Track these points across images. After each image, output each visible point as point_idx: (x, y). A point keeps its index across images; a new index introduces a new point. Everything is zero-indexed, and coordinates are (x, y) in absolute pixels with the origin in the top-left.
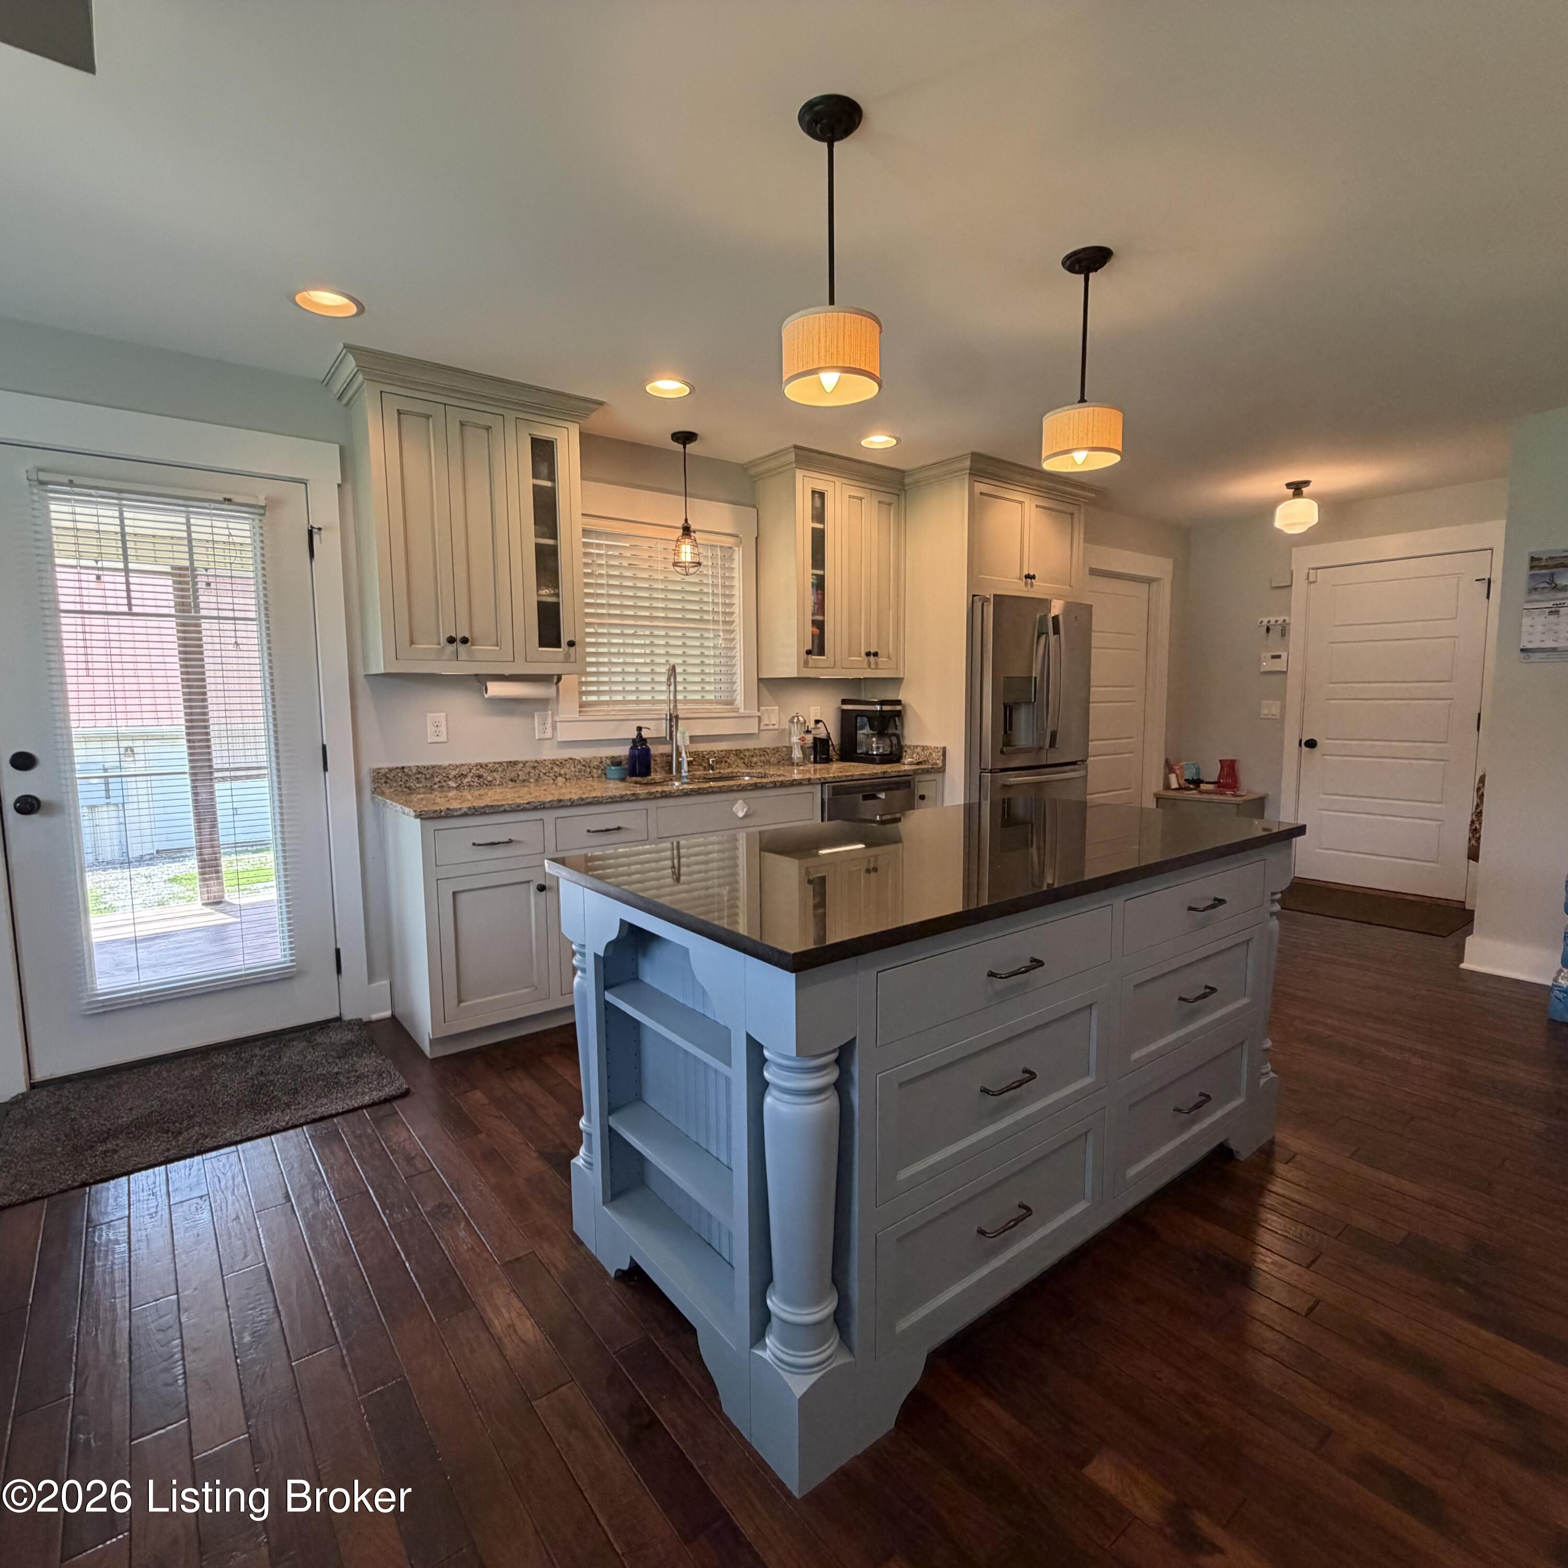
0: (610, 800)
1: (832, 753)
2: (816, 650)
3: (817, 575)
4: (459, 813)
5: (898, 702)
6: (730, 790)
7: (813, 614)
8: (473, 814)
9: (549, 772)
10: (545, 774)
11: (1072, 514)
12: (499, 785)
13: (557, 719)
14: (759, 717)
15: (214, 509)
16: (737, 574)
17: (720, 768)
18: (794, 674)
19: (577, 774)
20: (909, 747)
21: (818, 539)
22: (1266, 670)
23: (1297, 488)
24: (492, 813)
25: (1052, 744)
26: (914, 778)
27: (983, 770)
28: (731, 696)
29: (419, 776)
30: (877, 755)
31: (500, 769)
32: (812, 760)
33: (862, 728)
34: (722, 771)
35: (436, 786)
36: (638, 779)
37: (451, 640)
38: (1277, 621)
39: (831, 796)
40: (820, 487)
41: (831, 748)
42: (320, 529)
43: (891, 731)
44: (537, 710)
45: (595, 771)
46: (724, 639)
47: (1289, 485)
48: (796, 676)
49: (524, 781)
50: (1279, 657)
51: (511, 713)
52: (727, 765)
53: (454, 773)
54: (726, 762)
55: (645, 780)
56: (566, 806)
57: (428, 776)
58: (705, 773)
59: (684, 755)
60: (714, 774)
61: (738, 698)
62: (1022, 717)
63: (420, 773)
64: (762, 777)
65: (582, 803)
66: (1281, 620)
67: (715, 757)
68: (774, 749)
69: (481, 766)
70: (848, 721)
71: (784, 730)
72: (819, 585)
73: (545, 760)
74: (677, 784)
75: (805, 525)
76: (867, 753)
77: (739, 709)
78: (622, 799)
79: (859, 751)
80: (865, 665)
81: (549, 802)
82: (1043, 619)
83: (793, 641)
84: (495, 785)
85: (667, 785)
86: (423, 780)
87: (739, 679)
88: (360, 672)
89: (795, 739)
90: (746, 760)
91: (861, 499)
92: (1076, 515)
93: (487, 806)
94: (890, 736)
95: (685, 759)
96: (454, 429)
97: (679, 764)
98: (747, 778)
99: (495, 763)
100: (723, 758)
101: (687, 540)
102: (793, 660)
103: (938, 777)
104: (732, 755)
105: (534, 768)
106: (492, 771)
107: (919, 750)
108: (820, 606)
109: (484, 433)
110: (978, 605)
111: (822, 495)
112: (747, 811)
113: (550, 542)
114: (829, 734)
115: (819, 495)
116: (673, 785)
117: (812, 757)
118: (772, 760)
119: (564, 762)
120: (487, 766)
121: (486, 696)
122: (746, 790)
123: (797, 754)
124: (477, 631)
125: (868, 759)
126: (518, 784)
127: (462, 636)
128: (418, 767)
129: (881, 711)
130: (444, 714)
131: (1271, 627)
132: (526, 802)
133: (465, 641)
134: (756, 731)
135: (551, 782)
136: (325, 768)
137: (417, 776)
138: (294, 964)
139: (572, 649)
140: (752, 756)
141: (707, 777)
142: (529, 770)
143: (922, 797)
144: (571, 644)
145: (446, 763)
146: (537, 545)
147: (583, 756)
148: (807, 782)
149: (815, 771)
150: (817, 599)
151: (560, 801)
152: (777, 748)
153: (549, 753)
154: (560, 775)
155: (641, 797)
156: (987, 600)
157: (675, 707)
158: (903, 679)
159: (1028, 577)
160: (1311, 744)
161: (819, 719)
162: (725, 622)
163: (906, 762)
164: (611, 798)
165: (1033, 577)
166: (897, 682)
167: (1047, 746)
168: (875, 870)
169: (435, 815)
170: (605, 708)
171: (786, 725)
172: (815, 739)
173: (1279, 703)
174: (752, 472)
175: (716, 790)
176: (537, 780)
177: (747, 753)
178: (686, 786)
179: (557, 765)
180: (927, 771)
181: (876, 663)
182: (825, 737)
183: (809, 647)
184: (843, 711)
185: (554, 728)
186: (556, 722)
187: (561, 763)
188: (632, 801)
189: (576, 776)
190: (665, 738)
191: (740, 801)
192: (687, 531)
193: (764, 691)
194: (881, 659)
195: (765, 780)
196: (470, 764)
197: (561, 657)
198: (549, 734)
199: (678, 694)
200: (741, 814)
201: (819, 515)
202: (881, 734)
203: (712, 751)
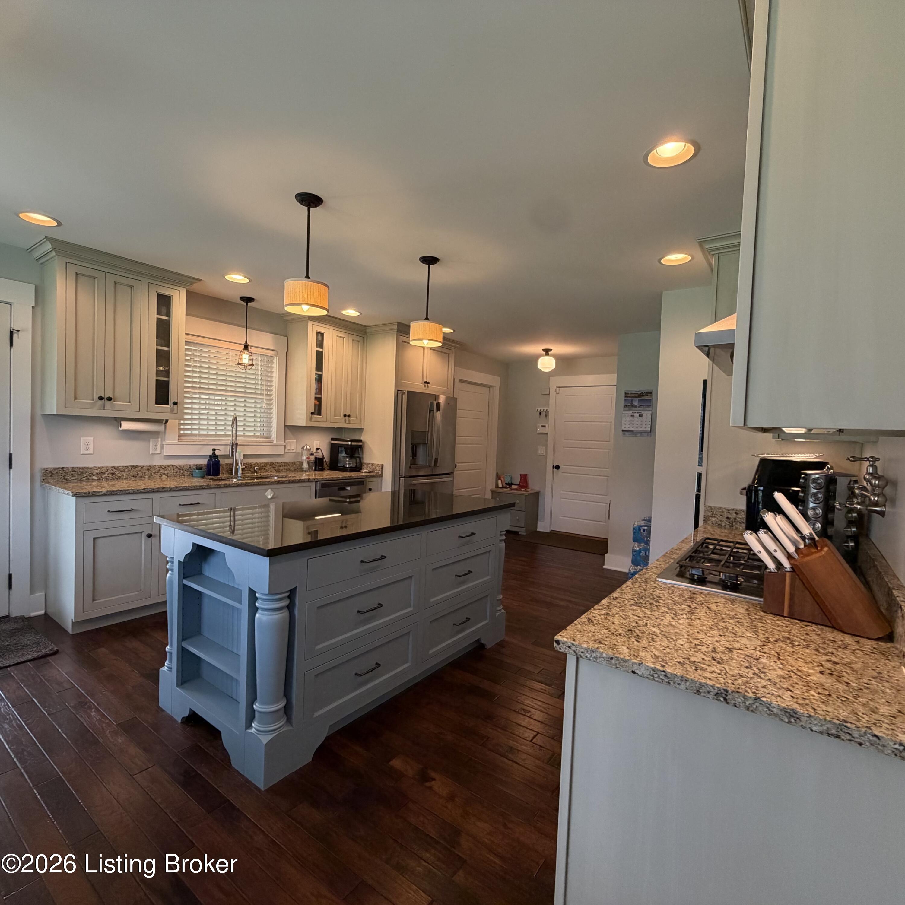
0: (193, 488)
1: (325, 465)
2: (316, 413)
3: (318, 374)
4: (101, 494)
5: (361, 441)
6: (264, 484)
7: (316, 394)
8: (109, 495)
9: (158, 473)
10: (155, 473)
11: (449, 354)
12: (125, 479)
13: (164, 443)
14: (285, 446)
16: (275, 370)
17: (261, 472)
18: (304, 424)
19: (175, 473)
20: (365, 464)
21: (319, 356)
22: (539, 432)
23: (547, 352)
24: (121, 494)
25: (435, 464)
26: (366, 480)
27: (401, 476)
28: (270, 434)
29: (74, 473)
30: (348, 467)
32: (314, 469)
33: (342, 453)
34: (262, 474)
35: (84, 479)
36: (212, 477)
37: (101, 398)
38: (544, 410)
39: (321, 488)
40: (321, 330)
41: (325, 463)
42: (18, 331)
43: (356, 455)
44: (152, 438)
45: (186, 472)
46: (266, 404)
47: (544, 350)
48: (305, 425)
49: (141, 477)
50: (544, 426)
51: (135, 439)
53: (96, 471)
54: (265, 469)
55: (216, 478)
56: (167, 491)
57: (79, 473)
58: (252, 474)
59: (240, 465)
60: (257, 475)
61: (273, 435)
62: (421, 451)
63: (74, 471)
64: (284, 478)
65: (177, 489)
66: (545, 409)
67: (258, 466)
68: (292, 463)
69: (115, 468)
70: (334, 449)
71: (299, 453)
72: (319, 379)
73: (155, 466)
74: (235, 480)
75: (312, 348)
76: (344, 466)
77: (273, 441)
78: (201, 488)
79: (339, 465)
80: (344, 422)
81: (157, 488)
82: (432, 403)
83: (305, 407)
84: (122, 479)
85: (229, 481)
86: (76, 475)
87: (274, 425)
88: (38, 413)
89: (304, 458)
90: (276, 468)
91: (343, 338)
92: (450, 355)
93: (119, 490)
94: (355, 458)
95: (240, 467)
96: (111, 285)
97: (237, 470)
98: (276, 478)
99: (123, 466)
100: (262, 467)
101: (246, 352)
102: (304, 417)
103: (379, 479)
104: (268, 465)
105: (148, 470)
106: (121, 471)
107: (370, 465)
108: (319, 390)
109: (129, 289)
110: (400, 395)
111: (322, 334)
112: (273, 495)
113: (165, 348)
114: (323, 456)
115: (320, 335)
116: (233, 481)
117: (314, 467)
118: (291, 468)
119: (167, 467)
120: (118, 468)
121: (120, 429)
122: (273, 484)
123: (305, 466)
124: (117, 394)
125: (344, 469)
126: (138, 478)
127: (108, 396)
128: (73, 467)
129: (351, 445)
130: (92, 438)
131: (541, 412)
132: (142, 488)
133: (109, 399)
134: (283, 453)
135: (158, 478)
136: (11, 467)
137: (72, 473)
139: (175, 406)
140: (280, 466)
141: (253, 477)
142: (145, 471)
143: (370, 490)
144: (175, 403)
145: (91, 465)
146: (157, 350)
147: (179, 464)
148: (307, 481)
149: (315, 475)
150: (318, 386)
151: (164, 488)
152: (295, 462)
153: (158, 462)
154: (164, 474)
155: (212, 487)
156: (404, 393)
157: (236, 438)
158: (363, 429)
159: (426, 382)
160: (557, 467)
161: (318, 447)
162: (267, 395)
163: (363, 471)
164: (194, 487)
165: (428, 383)
166: (361, 430)
167: (433, 465)
168: (346, 527)
169: (85, 495)
170: (195, 438)
171: (299, 450)
172: (316, 458)
173: (544, 448)
174: (285, 318)
175: (256, 483)
176: (149, 477)
177: (277, 464)
178: (240, 482)
179: (163, 468)
180: (373, 476)
181: (349, 421)
182: (321, 457)
183: (313, 411)
184: (332, 444)
185: (162, 448)
186: (163, 445)
187: (165, 468)
188: (207, 489)
189: (174, 474)
190: (229, 455)
191: (269, 490)
192: (246, 347)
193: (288, 432)
194: (352, 419)
195: (284, 479)
196: (107, 467)
197: (169, 411)
198: (158, 451)
199: (238, 432)
200: (269, 497)
201: (320, 344)
202: (351, 457)
203: (256, 463)
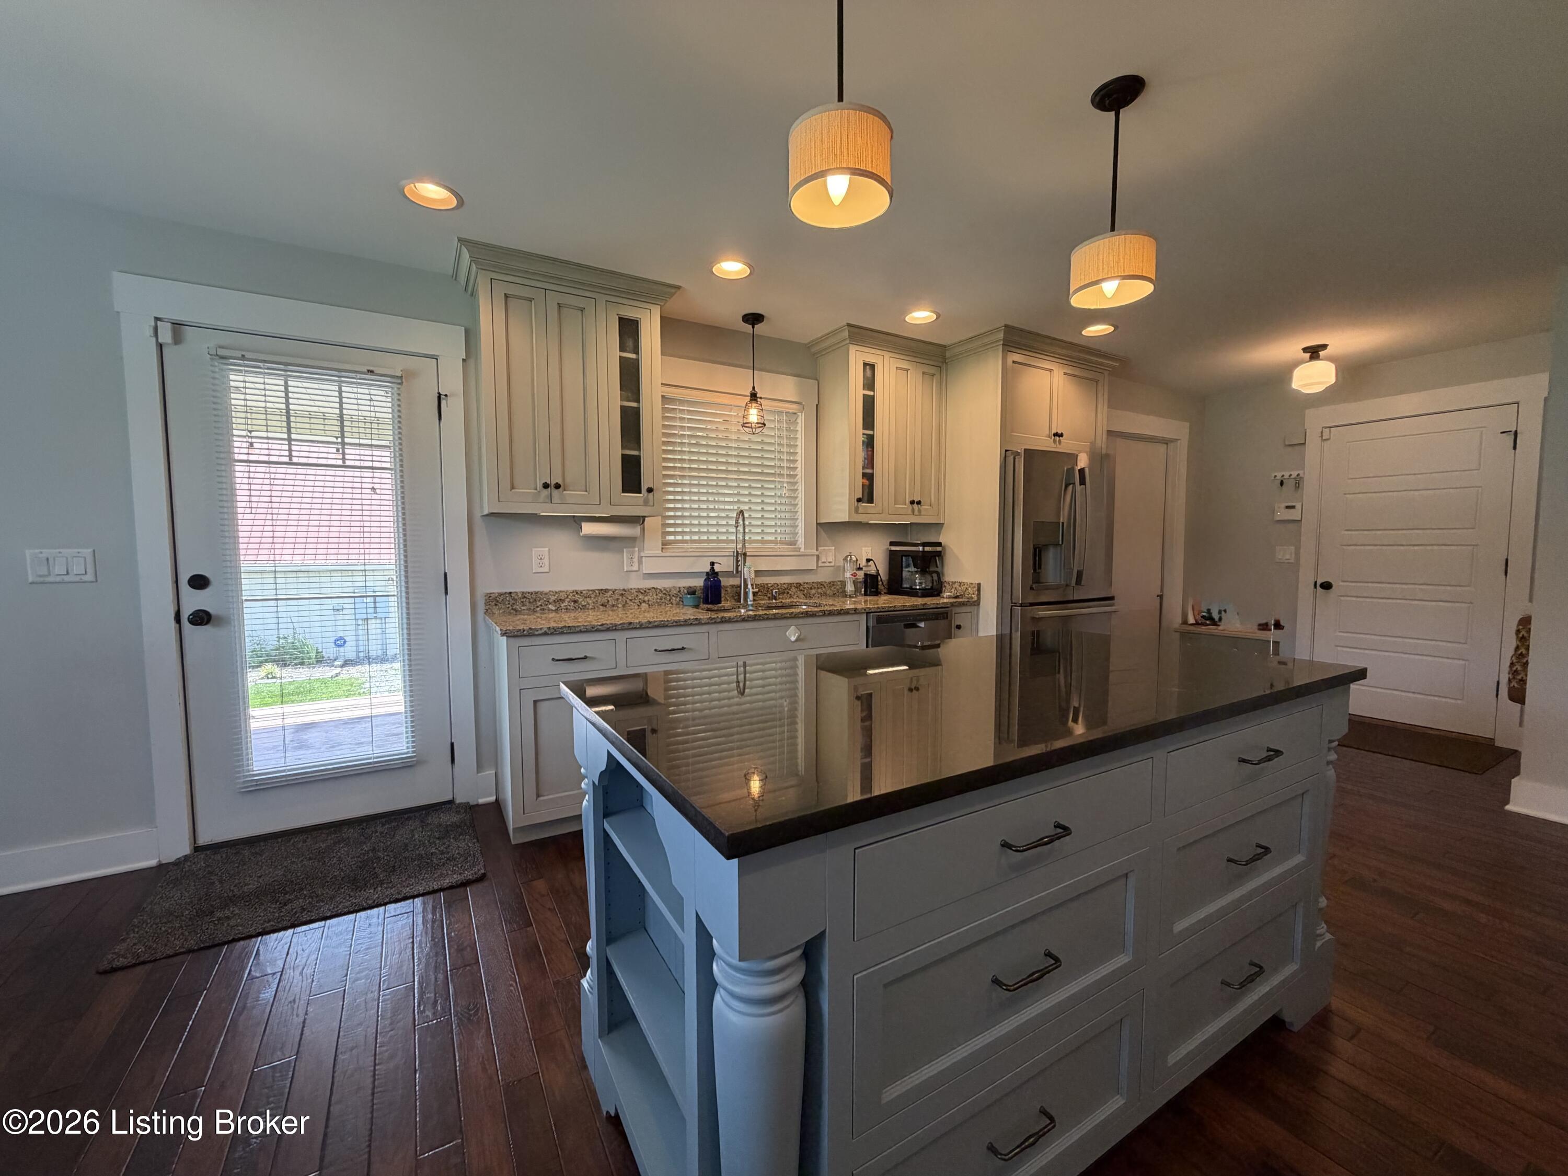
0: (675, 624)
1: (880, 587)
2: (866, 498)
3: (867, 435)
4: (540, 632)
5: (939, 544)
6: (783, 617)
7: (863, 468)
8: (552, 634)
9: (635, 599)
10: (631, 600)
11: (1097, 381)
12: (592, 609)
13: (642, 554)
14: (818, 556)
15: (360, 379)
16: (800, 436)
17: (782, 599)
18: (846, 518)
19: (658, 600)
20: (948, 583)
21: (869, 404)
22: (1278, 519)
23: (1314, 352)
24: (572, 633)
25: (1079, 581)
26: (952, 610)
27: (1014, 604)
28: (794, 538)
29: (525, 600)
30: (919, 589)
31: (593, 596)
32: (863, 592)
33: (908, 566)
34: (783, 601)
35: (538, 609)
36: (710, 606)
37: (546, 486)
38: (1290, 475)
39: (876, 624)
40: (870, 359)
41: (880, 583)
42: (446, 395)
43: (932, 569)
44: (626, 547)
45: (674, 598)
46: (788, 490)
47: (1305, 350)
48: (847, 520)
49: (613, 606)
50: (1293, 507)
51: (604, 549)
52: (789, 595)
53: (553, 598)
54: (788, 593)
55: (715, 607)
56: (636, 628)
57: (531, 601)
58: (768, 602)
59: (750, 586)
60: (776, 603)
61: (800, 540)
62: (1051, 558)
63: (525, 597)
64: (817, 607)
65: (650, 626)
66: (1294, 474)
67: (778, 589)
68: (830, 583)
69: (577, 593)
70: (895, 560)
71: (839, 567)
72: (869, 443)
73: (631, 589)
74: (743, 611)
75: (857, 391)
76: (911, 588)
77: (800, 548)
78: (686, 623)
79: (904, 586)
80: (910, 512)
81: (623, 624)
82: (1070, 471)
83: (846, 490)
84: (588, 609)
85: (735, 612)
86: (528, 604)
87: (801, 523)
88: (477, 515)
89: (848, 575)
90: (805, 592)
91: (907, 370)
92: (1100, 384)
93: (568, 627)
94: (931, 573)
95: (751, 591)
96: (553, 308)
97: (746, 594)
98: (804, 607)
99: (589, 590)
100: (785, 590)
101: (754, 405)
102: (846, 507)
103: (973, 609)
104: (793, 588)
105: (622, 595)
106: (586, 597)
107: (956, 585)
108: (870, 461)
109: (579, 313)
110: (1010, 458)
111: (872, 367)
112: (799, 636)
113: (634, 405)
114: (878, 570)
115: (870, 367)
116: (740, 612)
117: (863, 590)
118: (828, 592)
119: (647, 591)
120: (582, 593)
121: (581, 534)
122: (800, 617)
123: (850, 588)
124: (568, 480)
125: (912, 593)
126: (608, 608)
127: (555, 482)
128: (523, 592)
129: (923, 551)
130: (547, 549)
131: (1284, 481)
132: (599, 624)
133: (558, 486)
134: (815, 568)
135: (636, 607)
136: (446, 593)
137: (522, 600)
138: (415, 754)
139: (651, 494)
140: (811, 589)
141: (769, 605)
142: (617, 596)
143: (959, 627)
144: (650, 490)
145: (546, 590)
146: (622, 407)
147: (666, 586)
148: (853, 612)
149: (866, 602)
150: (867, 455)
151: (630, 623)
152: (833, 582)
153: (636, 583)
154: (644, 601)
155: (703, 622)
156: (1018, 454)
157: (744, 546)
158: (943, 524)
159: (1056, 435)
160: (1327, 586)
161: (870, 557)
162: (789, 476)
163: (945, 596)
164: (676, 622)
165: (1061, 435)
166: (939, 526)
167: (1074, 584)
168: (917, 689)
169: (519, 634)
170: (686, 546)
171: (841, 563)
172: (866, 575)
173: (1293, 548)
174: (813, 350)
175: (770, 617)
176: (624, 606)
177: (806, 586)
178: (751, 613)
179: (642, 593)
180: (963, 604)
181: (919, 511)
182: (875, 574)
183: (860, 496)
184: (891, 551)
185: (640, 562)
186: (642, 557)
187: (645, 592)
188: (696, 624)
189: (657, 602)
190: (733, 572)
191: (793, 627)
192: (754, 397)
193: (823, 534)
194: (924, 507)
195: (816, 609)
196: (567, 591)
197: (641, 502)
198: (635, 568)
199: (746, 535)
200: (793, 639)
201: (870, 384)
202: (924, 571)
203: (775, 584)
